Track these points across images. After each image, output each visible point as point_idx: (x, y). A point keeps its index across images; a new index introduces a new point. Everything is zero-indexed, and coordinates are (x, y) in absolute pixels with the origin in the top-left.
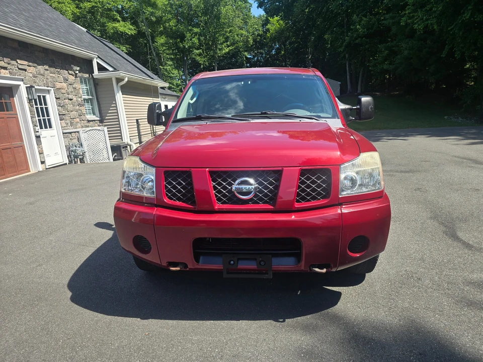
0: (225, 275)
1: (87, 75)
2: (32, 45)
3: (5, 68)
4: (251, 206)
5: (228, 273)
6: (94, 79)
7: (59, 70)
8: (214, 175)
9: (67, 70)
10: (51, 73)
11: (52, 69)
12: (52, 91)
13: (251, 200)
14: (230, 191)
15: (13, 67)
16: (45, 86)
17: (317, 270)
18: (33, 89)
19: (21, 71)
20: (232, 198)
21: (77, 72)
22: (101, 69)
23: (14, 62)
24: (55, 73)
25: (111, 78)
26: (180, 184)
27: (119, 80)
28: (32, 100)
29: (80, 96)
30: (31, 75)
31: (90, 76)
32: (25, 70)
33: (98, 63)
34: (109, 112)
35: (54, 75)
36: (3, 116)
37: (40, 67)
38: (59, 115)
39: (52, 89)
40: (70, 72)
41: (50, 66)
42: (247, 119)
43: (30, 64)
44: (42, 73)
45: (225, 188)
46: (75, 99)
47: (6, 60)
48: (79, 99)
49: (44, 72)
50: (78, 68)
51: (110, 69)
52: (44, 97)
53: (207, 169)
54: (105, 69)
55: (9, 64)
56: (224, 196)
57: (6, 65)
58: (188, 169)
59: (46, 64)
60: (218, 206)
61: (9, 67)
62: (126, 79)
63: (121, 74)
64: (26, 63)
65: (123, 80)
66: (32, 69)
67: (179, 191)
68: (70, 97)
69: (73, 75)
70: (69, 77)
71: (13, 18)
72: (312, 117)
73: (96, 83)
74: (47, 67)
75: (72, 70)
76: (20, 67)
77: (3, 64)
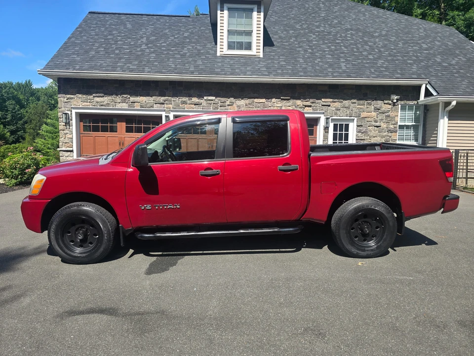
1: (416, 102)
3: (310, 106)
6: (425, 106)
7: (370, 101)
9: (382, 101)
10: (359, 105)
11: (361, 102)
12: (355, 121)
15: (317, 105)
16: (347, 116)
18: (329, 119)
19: (324, 107)
21: (396, 101)
22: (428, 94)
23: (319, 101)
24: (363, 105)
27: (446, 104)
29: (393, 122)
30: (334, 109)
31: (418, 102)
32: (329, 106)
33: (426, 88)
34: (431, 139)
35: (362, 107)
37: (346, 101)
38: (357, 139)
39: (356, 118)
40: (386, 102)
41: (359, 100)
43: (335, 100)
44: (347, 106)
46: (384, 126)
47: (311, 100)
48: (392, 126)
49: (350, 105)
50: (398, 97)
51: (434, 93)
52: (347, 126)
55: (313, 103)
57: (311, 104)
59: (354, 99)
61: (313, 105)
62: (454, 103)
63: (440, 98)
64: (331, 100)
65: (451, 104)
68: (377, 124)
69: (390, 104)
70: (384, 107)
73: (426, 108)
74: (355, 101)
75: (390, 100)
76: (324, 104)
77: (308, 103)
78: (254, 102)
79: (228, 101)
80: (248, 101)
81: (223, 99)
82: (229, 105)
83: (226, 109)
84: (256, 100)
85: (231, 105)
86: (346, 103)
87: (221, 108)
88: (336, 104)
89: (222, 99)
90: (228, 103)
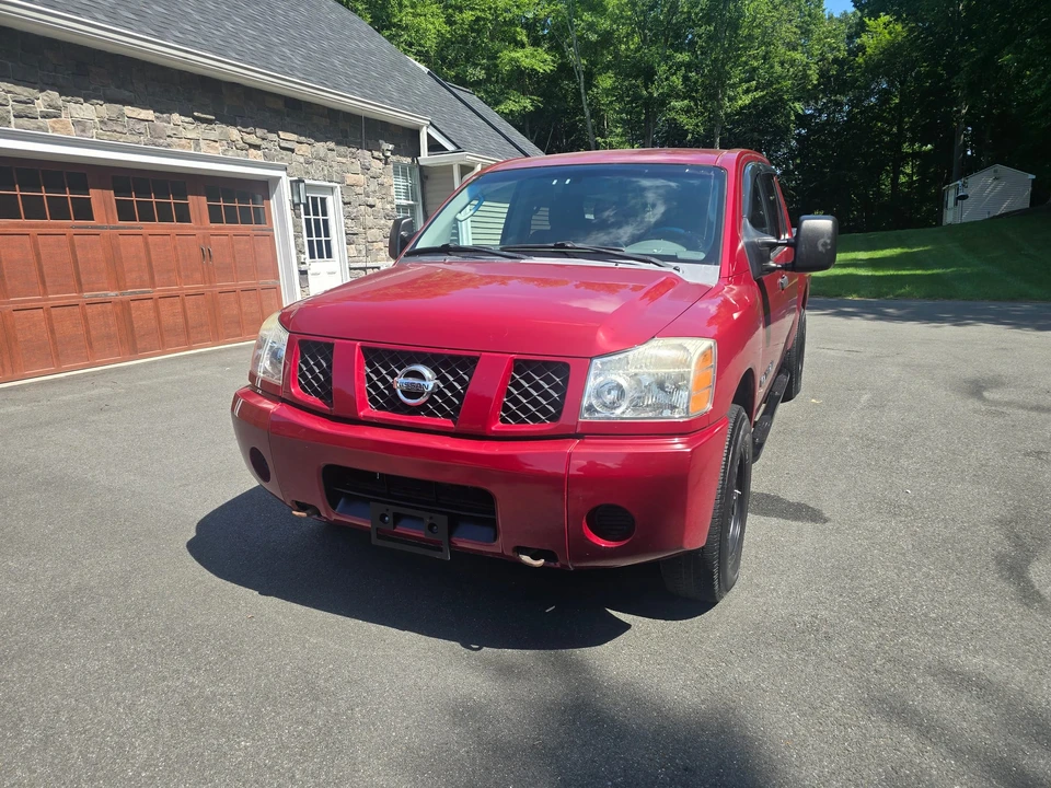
0: (375, 541)
1: (409, 160)
2: (309, 105)
3: (257, 147)
4: (423, 419)
5: (379, 537)
6: (422, 168)
7: (354, 150)
8: (372, 355)
9: (370, 151)
10: (339, 156)
11: (342, 149)
12: (338, 191)
13: (423, 407)
14: (390, 387)
15: (271, 145)
16: (325, 180)
17: (526, 559)
18: (302, 185)
19: (285, 152)
20: (393, 403)
21: (389, 154)
22: (435, 147)
23: (273, 136)
24: (345, 157)
25: (452, 166)
26: (319, 365)
27: (465, 169)
28: (299, 205)
29: (390, 199)
30: (302, 160)
31: (413, 161)
32: (292, 151)
33: (429, 136)
35: (344, 160)
36: (248, 232)
37: (319, 145)
38: (347, 234)
39: (338, 186)
40: (376, 154)
41: (338, 143)
42: (521, 256)
43: (302, 139)
44: (322, 155)
45: (384, 380)
46: (379, 205)
47: (260, 132)
48: (388, 206)
49: (326, 155)
50: (391, 147)
51: (450, 147)
52: (323, 201)
53: (358, 344)
54: (441, 148)
55: (263, 139)
56: (381, 394)
57: (258, 142)
58: (331, 341)
59: (331, 139)
60: (371, 411)
61: (264, 144)
62: (478, 168)
63: (468, 157)
64: (294, 137)
65: (473, 169)
66: (304, 149)
67: (316, 378)
68: (371, 201)
69: (380, 160)
70: (373, 164)
71: (283, 57)
72: (649, 258)
73: (425, 174)
74: (332, 145)
75: (379, 150)
76: (283, 144)
77: (252, 139)
78: (123, 115)
79: (43, 100)
80: (106, 110)
81: (24, 92)
82: (46, 116)
83: (39, 128)
84: (128, 110)
85: (53, 114)
86: (321, 147)
87: (20, 121)
88: (304, 146)
89: (18, 89)
90: (40, 106)
